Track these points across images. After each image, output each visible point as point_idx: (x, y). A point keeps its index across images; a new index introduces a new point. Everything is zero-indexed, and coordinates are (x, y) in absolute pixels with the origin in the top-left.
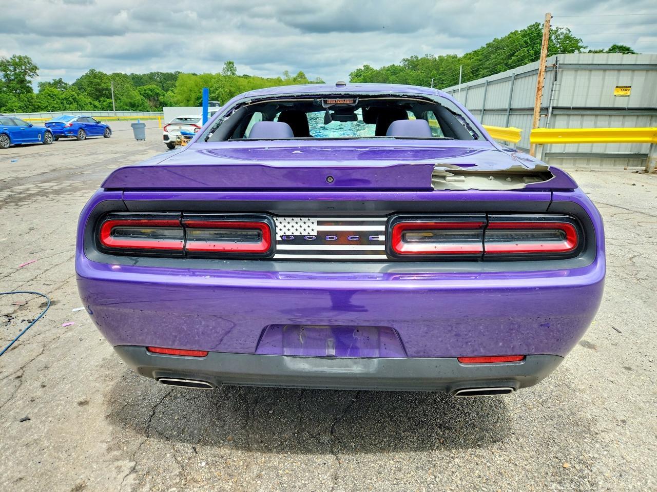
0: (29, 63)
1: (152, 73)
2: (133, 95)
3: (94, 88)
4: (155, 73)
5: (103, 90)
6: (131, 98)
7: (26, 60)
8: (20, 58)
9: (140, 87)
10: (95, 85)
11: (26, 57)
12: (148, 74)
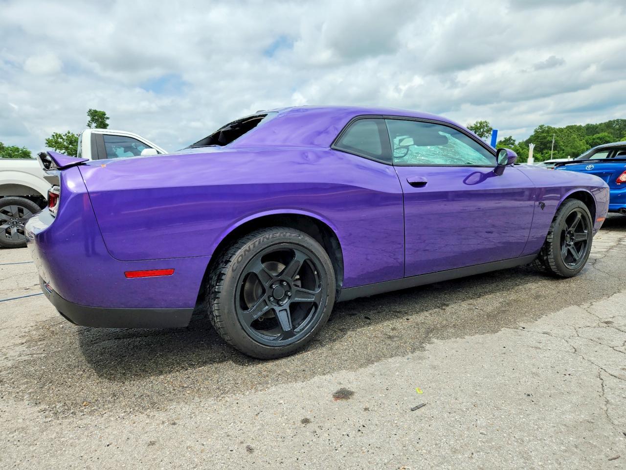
0: (487, 126)
1: (610, 121)
2: (578, 145)
3: (539, 142)
4: (614, 121)
5: (547, 143)
6: (575, 148)
7: (485, 124)
8: (481, 123)
9: (589, 137)
10: (542, 139)
11: (486, 122)
12: (605, 123)
